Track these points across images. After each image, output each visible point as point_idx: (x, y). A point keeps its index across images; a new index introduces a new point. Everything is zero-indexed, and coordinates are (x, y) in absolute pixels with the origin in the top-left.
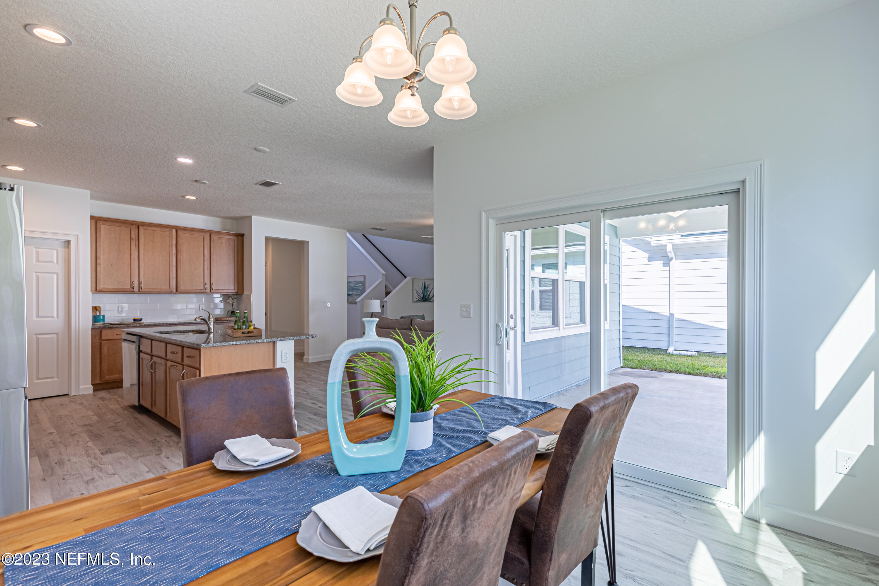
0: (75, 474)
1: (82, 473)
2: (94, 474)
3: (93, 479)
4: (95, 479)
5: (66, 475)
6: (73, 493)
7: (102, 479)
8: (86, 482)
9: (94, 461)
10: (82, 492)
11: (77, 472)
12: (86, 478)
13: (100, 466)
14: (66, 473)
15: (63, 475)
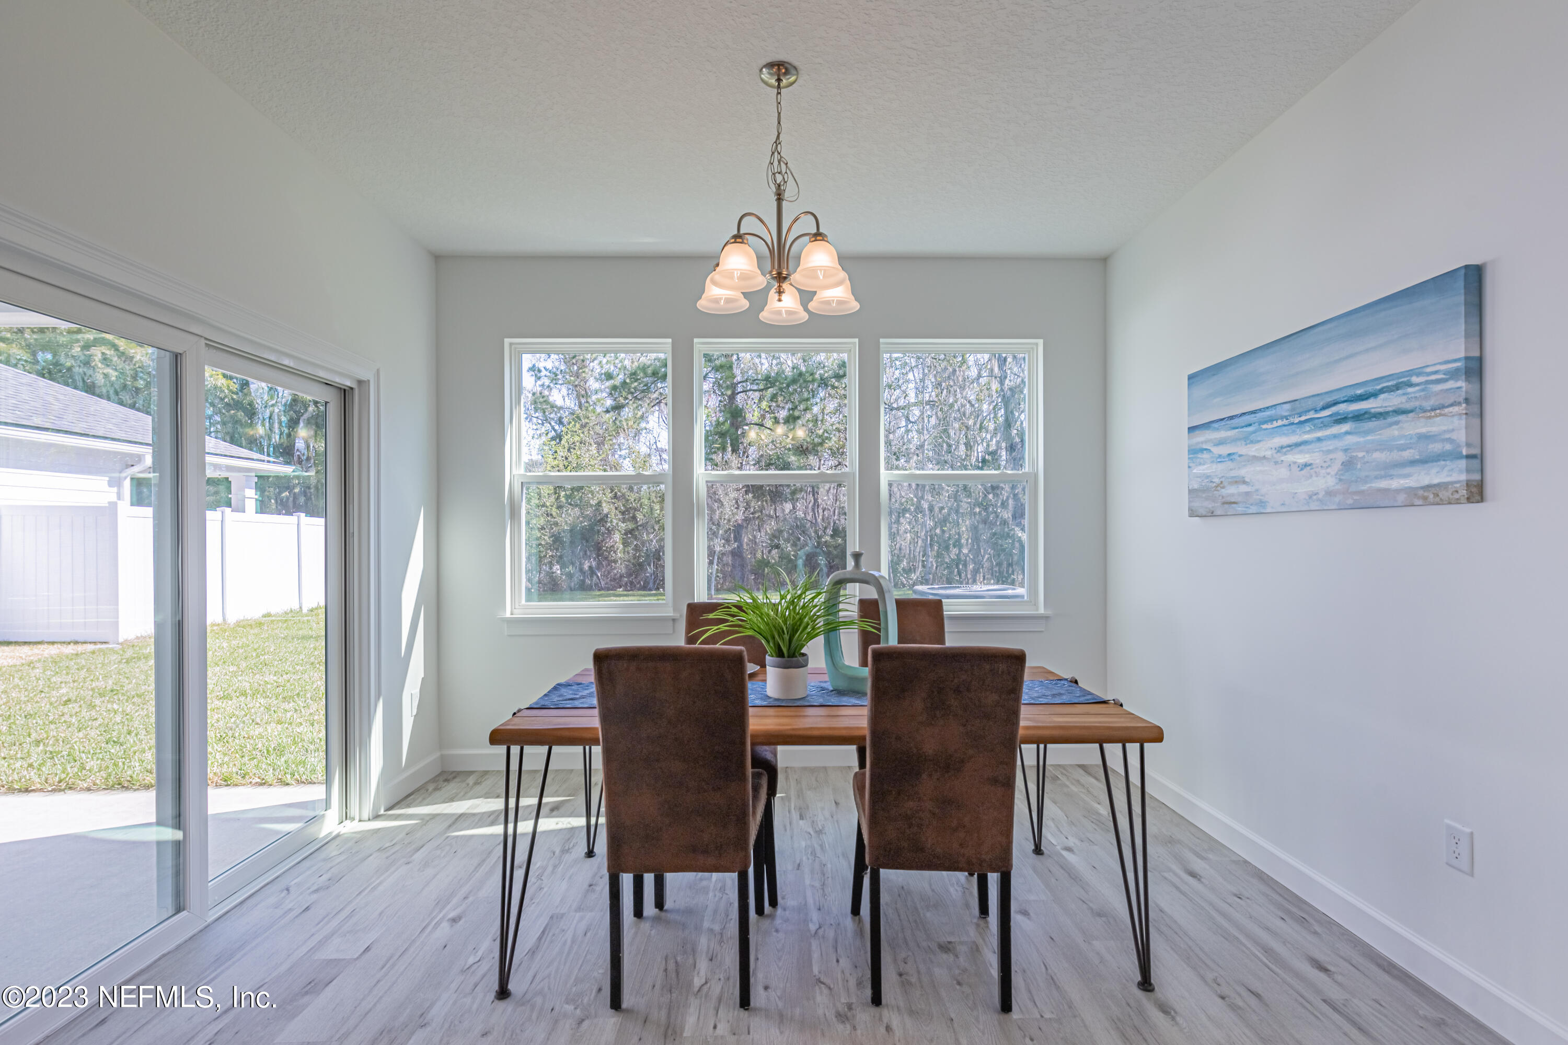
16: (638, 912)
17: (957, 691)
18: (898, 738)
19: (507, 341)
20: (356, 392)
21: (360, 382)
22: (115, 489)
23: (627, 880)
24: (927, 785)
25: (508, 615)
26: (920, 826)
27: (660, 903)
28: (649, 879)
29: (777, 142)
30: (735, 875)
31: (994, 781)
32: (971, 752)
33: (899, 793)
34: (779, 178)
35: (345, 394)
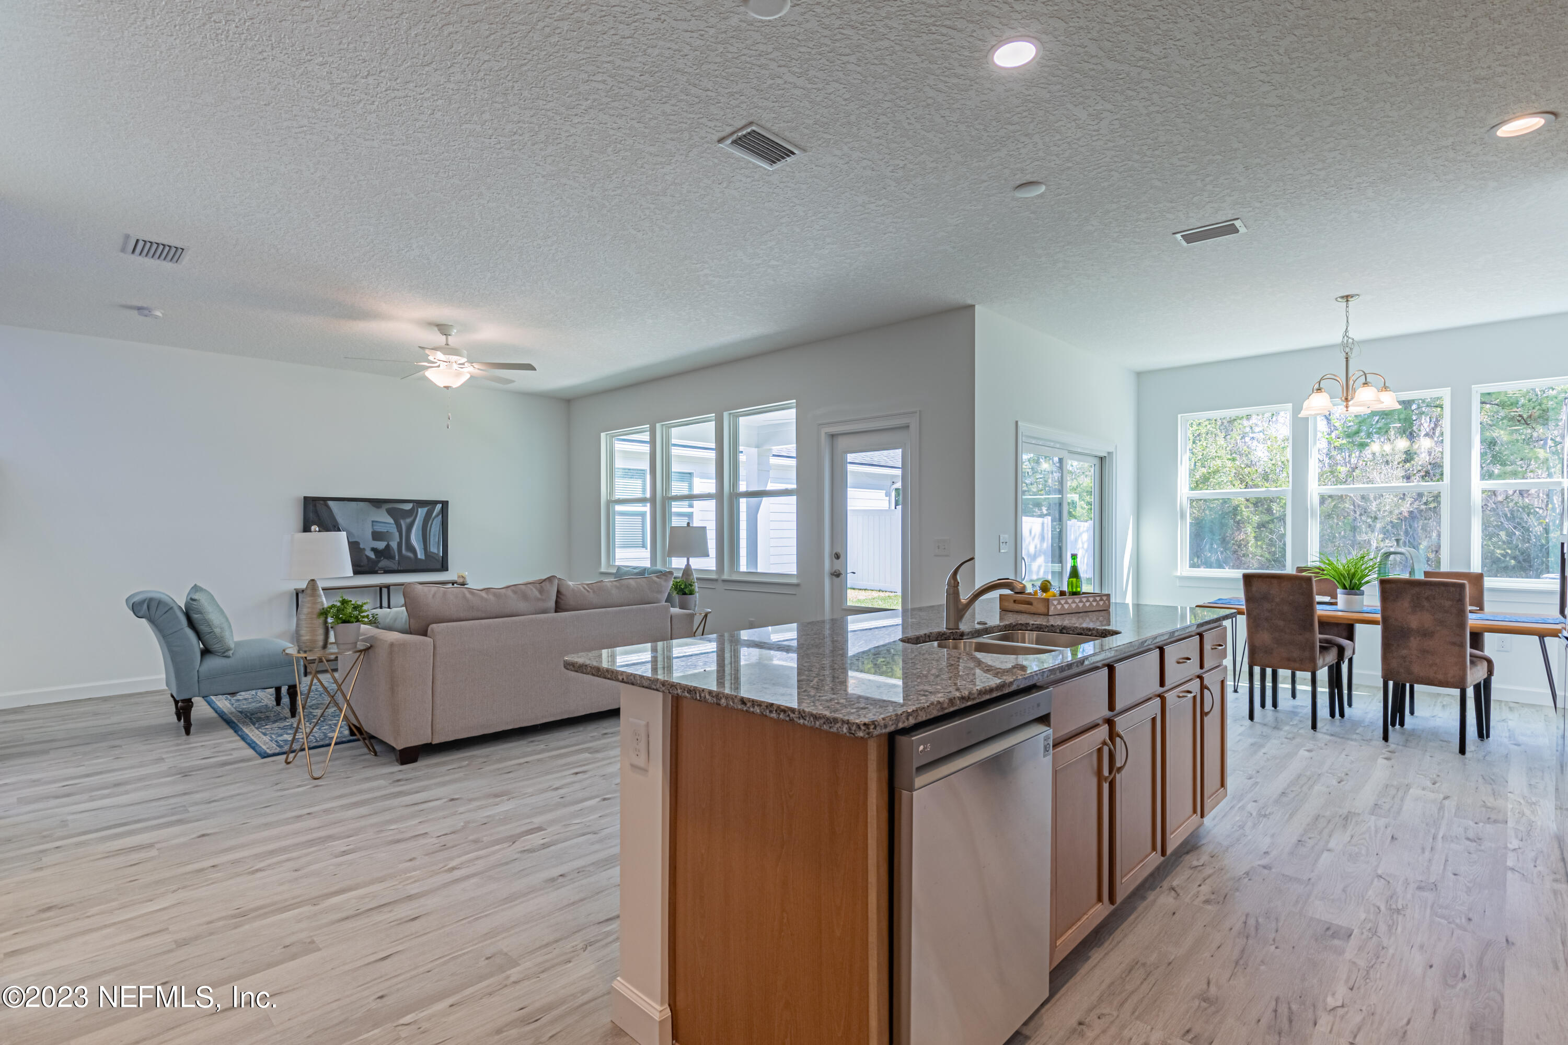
0: (1443, 917)
1: (1428, 911)
2: (1409, 896)
3: (1420, 888)
4: (1416, 886)
5: (1459, 926)
6: (1468, 884)
7: (1407, 879)
8: (1436, 889)
9: (1383, 928)
10: (1453, 876)
11: (1438, 919)
12: (1429, 896)
13: (1383, 908)
14: (1458, 932)
15: (1465, 930)
16: (1263, 705)
17: (1427, 599)
18: (1396, 620)
19: (1179, 416)
20: (1107, 458)
21: (1109, 453)
22: (888, 498)
23: (1257, 670)
24: (1414, 642)
25: (1179, 574)
26: (1411, 662)
27: (1275, 705)
28: (1269, 671)
29: (1346, 331)
30: (1309, 674)
31: (1454, 644)
32: (1438, 628)
33: (1398, 645)
34: (1347, 350)
35: (1102, 459)
